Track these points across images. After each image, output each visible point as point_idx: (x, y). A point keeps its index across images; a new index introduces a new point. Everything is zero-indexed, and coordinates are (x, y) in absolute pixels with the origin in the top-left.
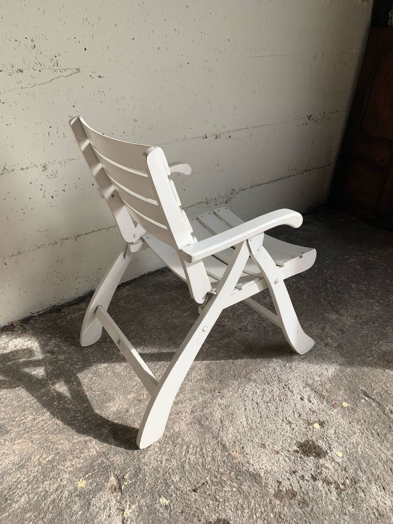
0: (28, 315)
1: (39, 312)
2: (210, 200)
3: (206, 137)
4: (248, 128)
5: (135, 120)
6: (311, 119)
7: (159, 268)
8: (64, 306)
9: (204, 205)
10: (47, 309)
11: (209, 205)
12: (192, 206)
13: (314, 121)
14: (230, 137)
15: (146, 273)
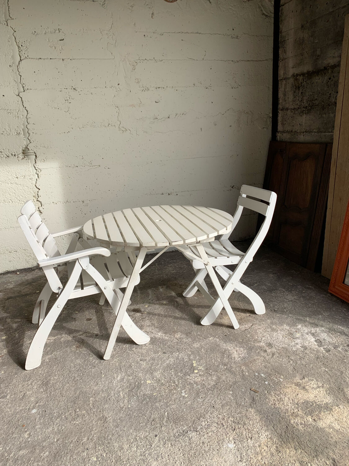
3: (163, 194)
4: (188, 191)
5: (124, 185)
6: (233, 187)
13: (236, 189)
14: (177, 195)
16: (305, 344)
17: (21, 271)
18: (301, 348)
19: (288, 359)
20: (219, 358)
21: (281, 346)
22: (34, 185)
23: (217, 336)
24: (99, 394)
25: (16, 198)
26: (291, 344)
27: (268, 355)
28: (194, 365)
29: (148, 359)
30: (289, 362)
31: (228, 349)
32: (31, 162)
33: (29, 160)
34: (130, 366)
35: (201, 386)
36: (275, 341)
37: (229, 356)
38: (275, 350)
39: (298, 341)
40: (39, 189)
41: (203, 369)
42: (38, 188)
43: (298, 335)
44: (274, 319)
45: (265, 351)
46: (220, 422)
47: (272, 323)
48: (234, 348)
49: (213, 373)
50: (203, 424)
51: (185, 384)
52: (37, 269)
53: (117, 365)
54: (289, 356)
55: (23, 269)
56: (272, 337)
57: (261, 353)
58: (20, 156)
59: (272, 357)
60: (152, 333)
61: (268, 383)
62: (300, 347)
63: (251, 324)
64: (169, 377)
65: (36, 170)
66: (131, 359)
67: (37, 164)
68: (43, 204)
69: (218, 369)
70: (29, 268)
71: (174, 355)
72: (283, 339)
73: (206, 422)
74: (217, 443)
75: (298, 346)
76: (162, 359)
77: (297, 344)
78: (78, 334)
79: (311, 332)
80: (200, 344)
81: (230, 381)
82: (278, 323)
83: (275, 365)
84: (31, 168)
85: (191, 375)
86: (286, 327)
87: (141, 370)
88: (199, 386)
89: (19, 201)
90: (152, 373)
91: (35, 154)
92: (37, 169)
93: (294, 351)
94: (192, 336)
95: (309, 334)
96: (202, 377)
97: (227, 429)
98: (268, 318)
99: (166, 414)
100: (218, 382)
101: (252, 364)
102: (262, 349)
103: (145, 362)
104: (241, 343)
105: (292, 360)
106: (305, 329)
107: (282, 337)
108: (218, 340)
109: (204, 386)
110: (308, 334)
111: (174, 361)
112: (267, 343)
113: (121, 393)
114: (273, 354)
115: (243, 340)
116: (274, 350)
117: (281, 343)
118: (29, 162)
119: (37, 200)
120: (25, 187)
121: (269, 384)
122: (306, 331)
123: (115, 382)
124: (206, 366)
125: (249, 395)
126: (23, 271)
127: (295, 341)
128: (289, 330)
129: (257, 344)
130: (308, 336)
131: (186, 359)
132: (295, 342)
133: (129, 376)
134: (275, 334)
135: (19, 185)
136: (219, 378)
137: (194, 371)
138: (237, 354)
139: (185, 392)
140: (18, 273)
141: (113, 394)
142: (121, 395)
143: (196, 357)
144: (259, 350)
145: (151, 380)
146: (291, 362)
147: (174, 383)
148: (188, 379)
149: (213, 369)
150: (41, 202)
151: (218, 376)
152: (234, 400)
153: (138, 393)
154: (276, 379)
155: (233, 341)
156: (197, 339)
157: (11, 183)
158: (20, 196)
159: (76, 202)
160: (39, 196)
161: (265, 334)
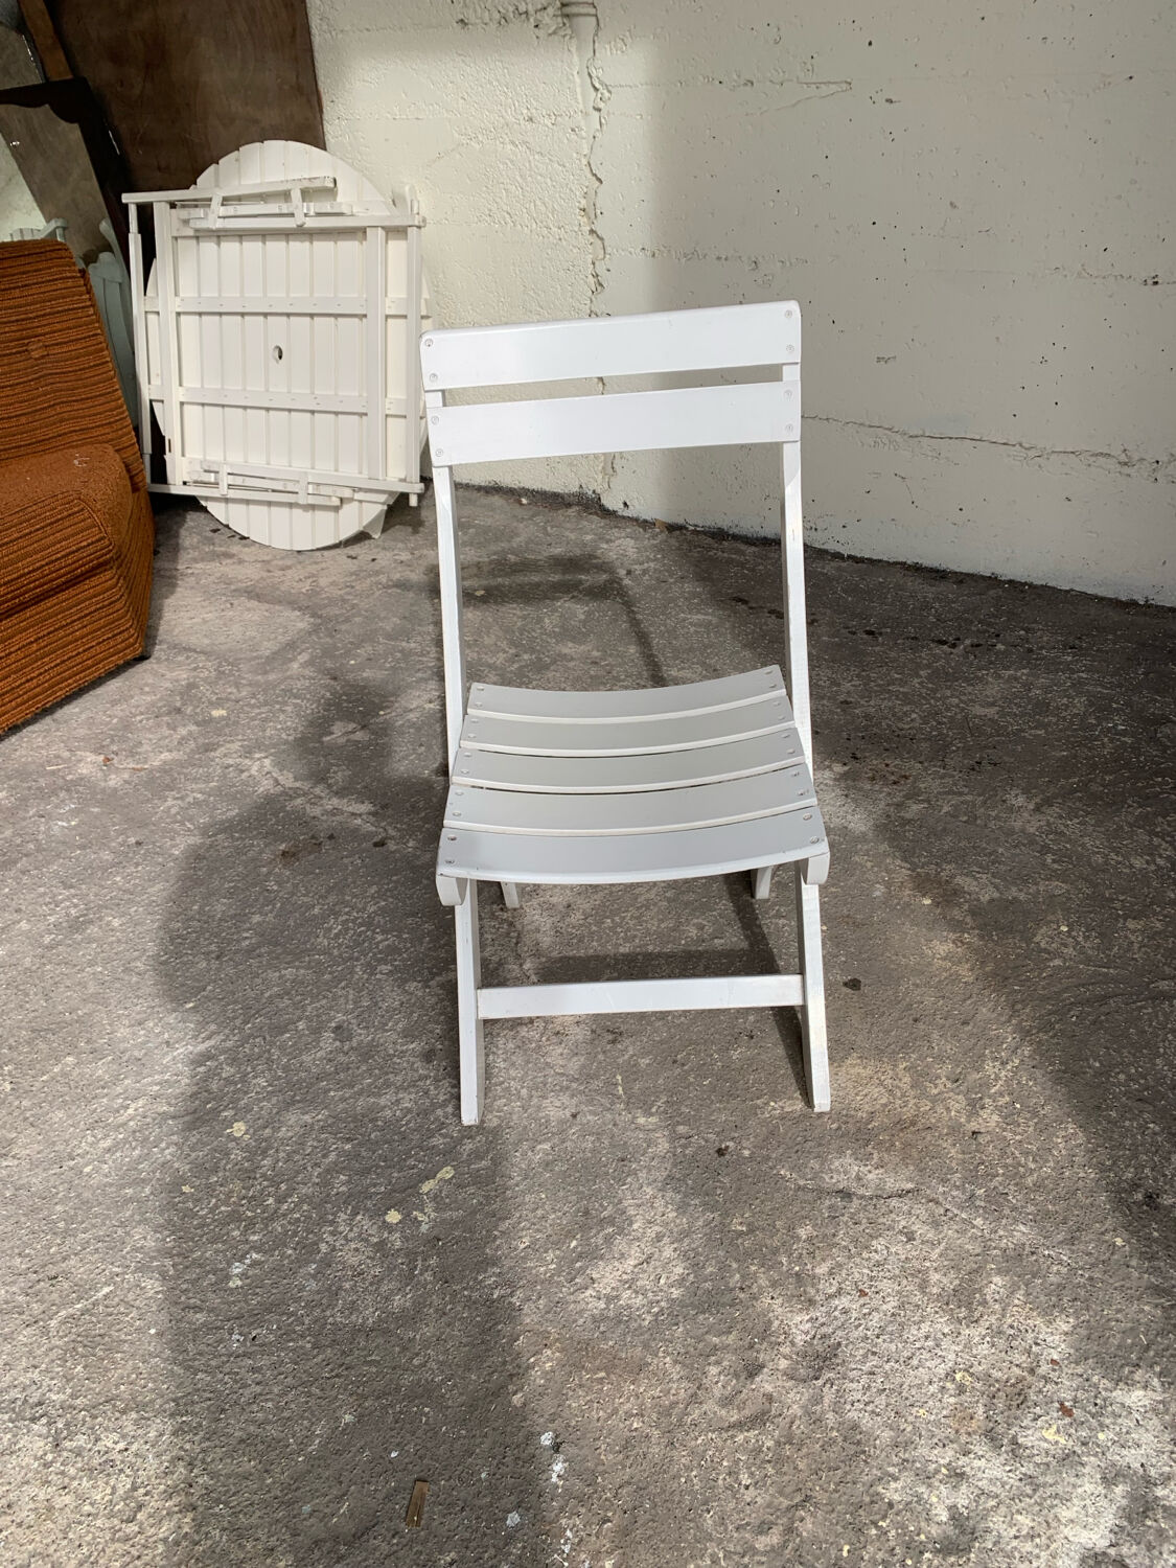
0: (681, 521)
1: (696, 526)
2: (1136, 457)
3: (1156, 283)
7: (943, 567)
8: (736, 537)
9: (1111, 464)
10: (709, 527)
11: (1126, 470)
12: (1073, 453)
15: (909, 562)
16: (997, 1522)
17: (534, 496)
18: (944, 1516)
19: (789, 1509)
20: (538, 1231)
21: (853, 1415)
22: (584, 162)
23: (681, 1129)
24: (101, 1059)
25: (525, 210)
26: (923, 1451)
27: (726, 1402)
28: (426, 1187)
29: (362, 1036)
30: (763, 1528)
31: (631, 1224)
32: (579, 49)
33: (574, 41)
34: (281, 1029)
35: (318, 1292)
36: (873, 1361)
37: (580, 1257)
38: (796, 1409)
39: (989, 1468)
40: (601, 182)
41: (424, 1228)
42: (595, 175)
43: (1050, 1435)
44: (1071, 1241)
45: (753, 1370)
46: (146, 1494)
47: (1015, 1261)
48: (659, 1238)
49: (428, 1276)
50: (108, 1441)
51: (295, 1234)
52: (578, 504)
53: (267, 995)
54: (807, 1499)
55: (537, 492)
56: (897, 1324)
57: (718, 1363)
58: (547, 20)
59: (732, 1426)
60: (517, 943)
61: (518, 1528)
62: (952, 1508)
63: (911, 1180)
64: (301, 1163)
65: (596, 89)
66: (324, 1001)
67: (598, 63)
68: (609, 250)
69: (464, 1277)
70: (556, 495)
71: (436, 1088)
72: (933, 1389)
73: (122, 1446)
74: (26, 1555)
75: (941, 1502)
76: (387, 1074)
77: (958, 1476)
78: (350, 809)
79: (1149, 1482)
80: (574, 1116)
81: (424, 1365)
82: (1053, 1279)
83: (676, 1477)
84: (578, 80)
85: (359, 1217)
86: (1055, 1337)
87: (286, 1069)
88: (313, 1285)
89: (534, 226)
90: (289, 1104)
91: (593, 11)
92: (597, 85)
93: (876, 1498)
94: (601, 1057)
95: (1119, 1490)
96: (372, 1259)
97: (117, 1545)
98: (1041, 1218)
99: (106, 1290)
100: (386, 1332)
101: (602, 1374)
102: (751, 1347)
103: (338, 1043)
104: (720, 1236)
105: (790, 1530)
106: (1147, 1438)
107: (941, 1370)
108: (663, 1146)
109: (324, 1301)
110: (1109, 1480)
111: (409, 1111)
112: (824, 1337)
113: (141, 1103)
114: (759, 1420)
115: (751, 1231)
116: (795, 1399)
117: (881, 1400)
118: (573, 49)
119: (592, 232)
120: (556, 165)
121: (510, 1538)
122: (1132, 1458)
123: (175, 1054)
124: (455, 1224)
125: (379, 1496)
126: (538, 496)
127: (966, 1454)
128: (1044, 1369)
129: (779, 1301)
130: (1101, 1489)
131: (444, 1136)
132: (963, 1460)
133: (233, 1061)
134: (943, 1325)
135: (536, 157)
136: (411, 1317)
137: (389, 1209)
138: (625, 1277)
139: (254, 1264)
140: (524, 501)
141: (119, 1090)
142: (130, 1111)
143: (482, 1159)
144: (731, 1339)
145: (251, 1131)
146: (773, 1538)
147: (280, 1200)
148: (332, 1223)
149: (451, 1261)
150: (602, 239)
151: (419, 1306)
152: (309, 1457)
153: (163, 1145)
154: (567, 1549)
155: (705, 1204)
156: (596, 1084)
157: (513, 143)
158: (538, 203)
159: (726, 259)
160: (598, 212)
161: (887, 1286)
